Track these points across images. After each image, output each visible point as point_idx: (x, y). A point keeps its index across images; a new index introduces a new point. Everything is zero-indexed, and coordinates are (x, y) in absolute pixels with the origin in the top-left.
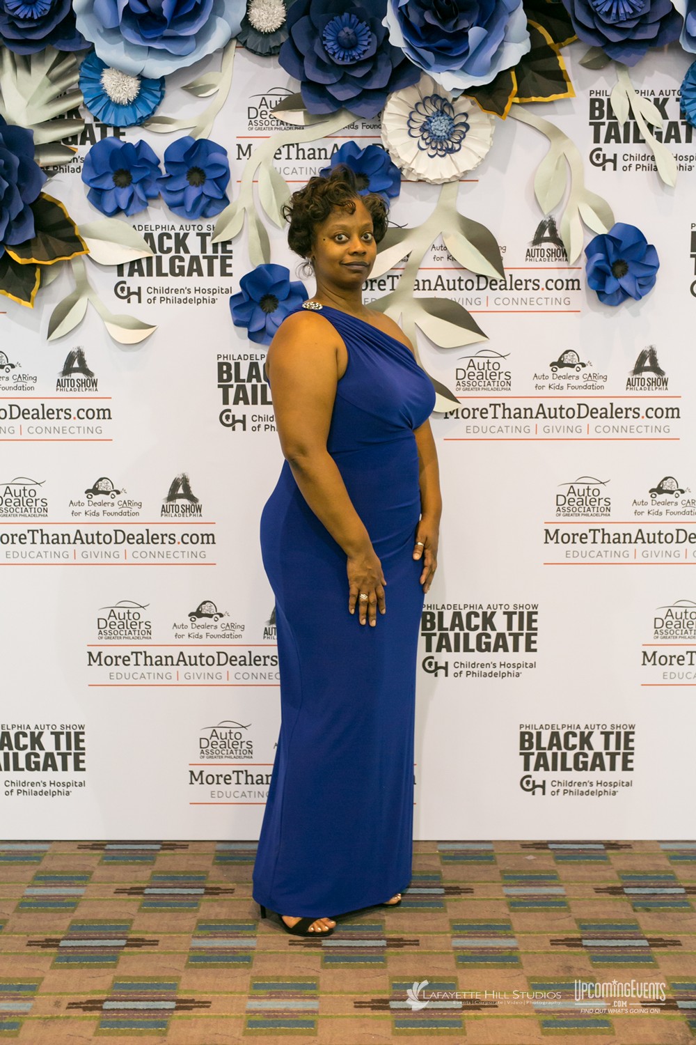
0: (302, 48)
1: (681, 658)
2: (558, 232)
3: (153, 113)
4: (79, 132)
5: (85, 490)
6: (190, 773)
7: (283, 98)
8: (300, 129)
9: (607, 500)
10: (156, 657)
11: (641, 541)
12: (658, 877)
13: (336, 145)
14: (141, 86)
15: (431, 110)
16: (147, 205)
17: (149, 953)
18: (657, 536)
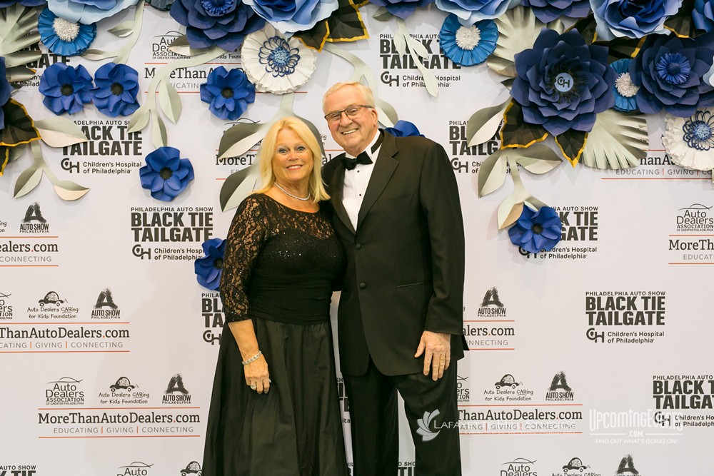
0: (187, 6)
3: (88, 47)
4: (38, 59)
5: (39, 300)
7: (176, 38)
8: (188, 58)
10: (87, 417)
13: (211, 69)
14: (80, 29)
15: (274, 46)
16: (83, 107)
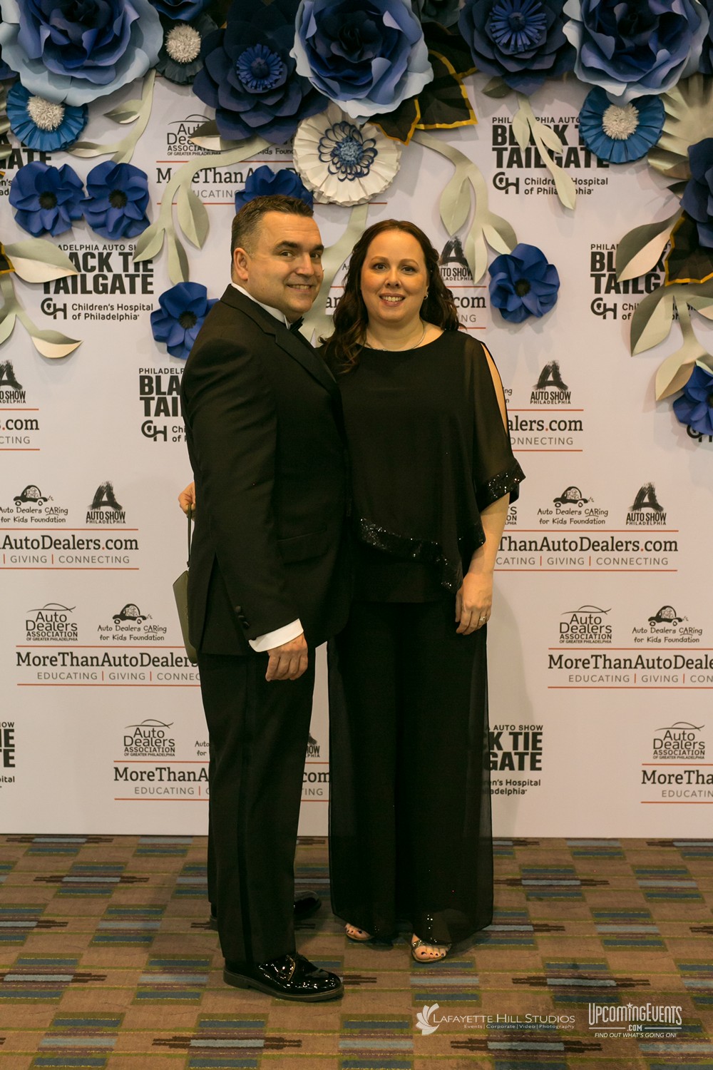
0: (217, 77)
1: (586, 662)
2: (464, 253)
3: (77, 138)
4: (7, 157)
5: (14, 497)
6: (114, 770)
7: (201, 124)
8: (217, 154)
9: (513, 509)
10: (82, 658)
11: (547, 548)
12: (558, 871)
13: (251, 170)
14: (65, 113)
15: (341, 136)
16: (71, 225)
17: (57, 933)
18: (562, 544)
